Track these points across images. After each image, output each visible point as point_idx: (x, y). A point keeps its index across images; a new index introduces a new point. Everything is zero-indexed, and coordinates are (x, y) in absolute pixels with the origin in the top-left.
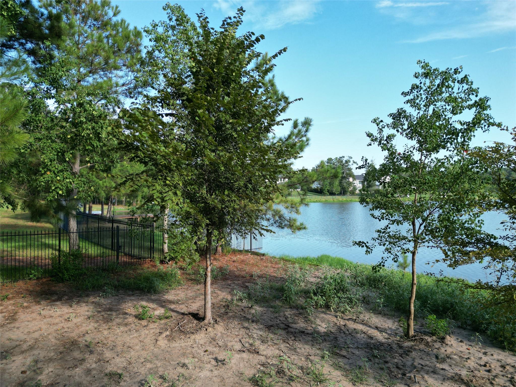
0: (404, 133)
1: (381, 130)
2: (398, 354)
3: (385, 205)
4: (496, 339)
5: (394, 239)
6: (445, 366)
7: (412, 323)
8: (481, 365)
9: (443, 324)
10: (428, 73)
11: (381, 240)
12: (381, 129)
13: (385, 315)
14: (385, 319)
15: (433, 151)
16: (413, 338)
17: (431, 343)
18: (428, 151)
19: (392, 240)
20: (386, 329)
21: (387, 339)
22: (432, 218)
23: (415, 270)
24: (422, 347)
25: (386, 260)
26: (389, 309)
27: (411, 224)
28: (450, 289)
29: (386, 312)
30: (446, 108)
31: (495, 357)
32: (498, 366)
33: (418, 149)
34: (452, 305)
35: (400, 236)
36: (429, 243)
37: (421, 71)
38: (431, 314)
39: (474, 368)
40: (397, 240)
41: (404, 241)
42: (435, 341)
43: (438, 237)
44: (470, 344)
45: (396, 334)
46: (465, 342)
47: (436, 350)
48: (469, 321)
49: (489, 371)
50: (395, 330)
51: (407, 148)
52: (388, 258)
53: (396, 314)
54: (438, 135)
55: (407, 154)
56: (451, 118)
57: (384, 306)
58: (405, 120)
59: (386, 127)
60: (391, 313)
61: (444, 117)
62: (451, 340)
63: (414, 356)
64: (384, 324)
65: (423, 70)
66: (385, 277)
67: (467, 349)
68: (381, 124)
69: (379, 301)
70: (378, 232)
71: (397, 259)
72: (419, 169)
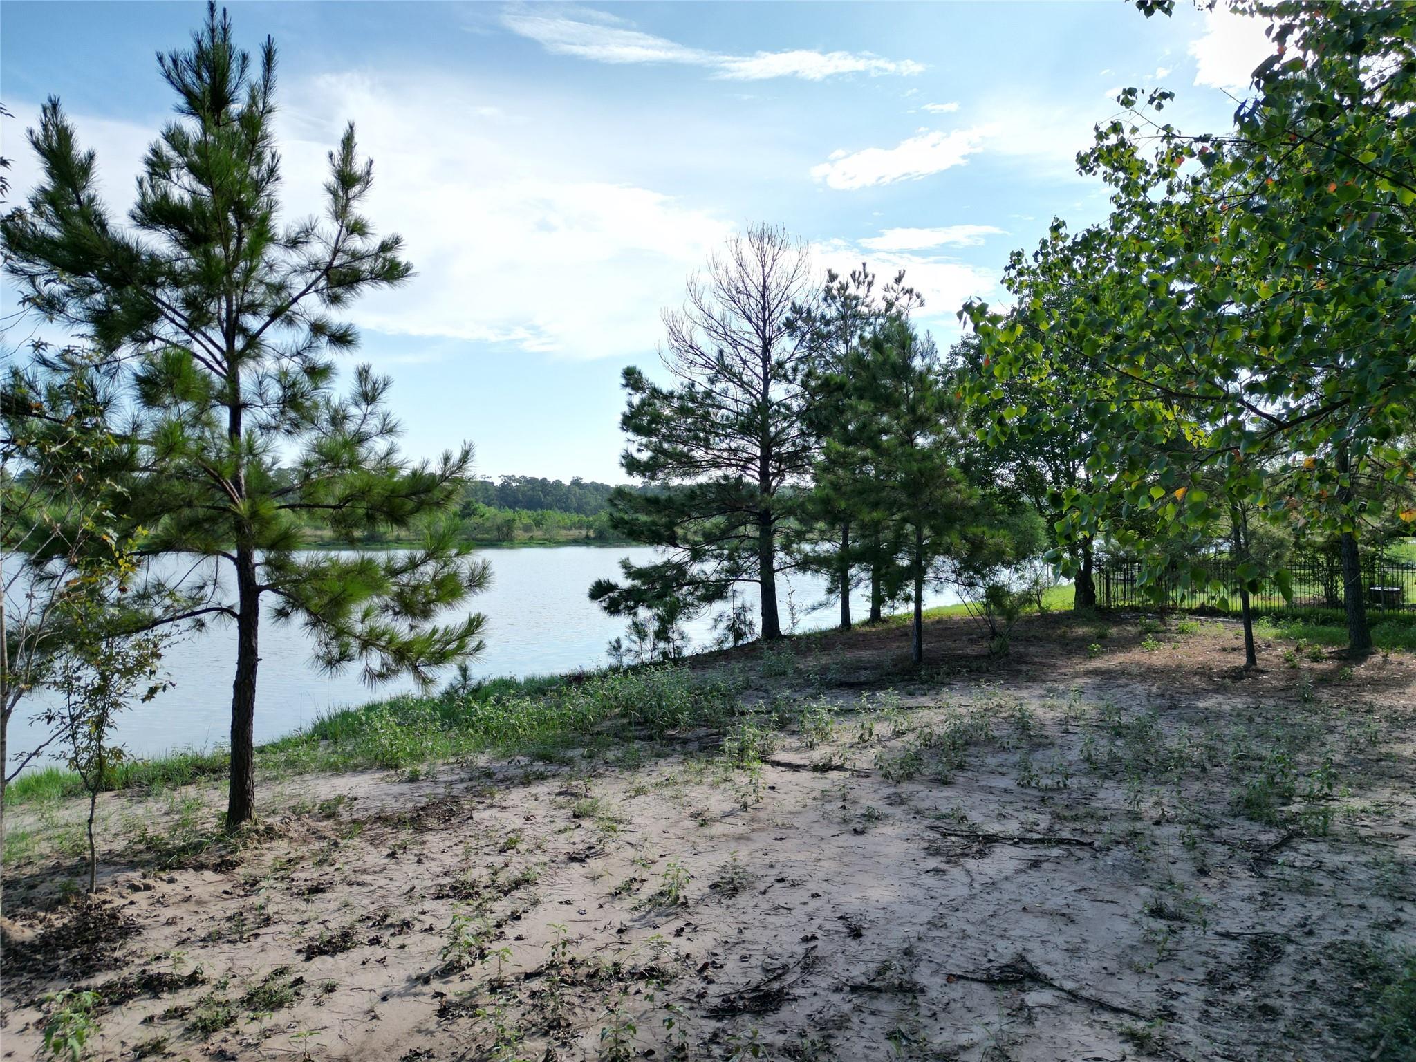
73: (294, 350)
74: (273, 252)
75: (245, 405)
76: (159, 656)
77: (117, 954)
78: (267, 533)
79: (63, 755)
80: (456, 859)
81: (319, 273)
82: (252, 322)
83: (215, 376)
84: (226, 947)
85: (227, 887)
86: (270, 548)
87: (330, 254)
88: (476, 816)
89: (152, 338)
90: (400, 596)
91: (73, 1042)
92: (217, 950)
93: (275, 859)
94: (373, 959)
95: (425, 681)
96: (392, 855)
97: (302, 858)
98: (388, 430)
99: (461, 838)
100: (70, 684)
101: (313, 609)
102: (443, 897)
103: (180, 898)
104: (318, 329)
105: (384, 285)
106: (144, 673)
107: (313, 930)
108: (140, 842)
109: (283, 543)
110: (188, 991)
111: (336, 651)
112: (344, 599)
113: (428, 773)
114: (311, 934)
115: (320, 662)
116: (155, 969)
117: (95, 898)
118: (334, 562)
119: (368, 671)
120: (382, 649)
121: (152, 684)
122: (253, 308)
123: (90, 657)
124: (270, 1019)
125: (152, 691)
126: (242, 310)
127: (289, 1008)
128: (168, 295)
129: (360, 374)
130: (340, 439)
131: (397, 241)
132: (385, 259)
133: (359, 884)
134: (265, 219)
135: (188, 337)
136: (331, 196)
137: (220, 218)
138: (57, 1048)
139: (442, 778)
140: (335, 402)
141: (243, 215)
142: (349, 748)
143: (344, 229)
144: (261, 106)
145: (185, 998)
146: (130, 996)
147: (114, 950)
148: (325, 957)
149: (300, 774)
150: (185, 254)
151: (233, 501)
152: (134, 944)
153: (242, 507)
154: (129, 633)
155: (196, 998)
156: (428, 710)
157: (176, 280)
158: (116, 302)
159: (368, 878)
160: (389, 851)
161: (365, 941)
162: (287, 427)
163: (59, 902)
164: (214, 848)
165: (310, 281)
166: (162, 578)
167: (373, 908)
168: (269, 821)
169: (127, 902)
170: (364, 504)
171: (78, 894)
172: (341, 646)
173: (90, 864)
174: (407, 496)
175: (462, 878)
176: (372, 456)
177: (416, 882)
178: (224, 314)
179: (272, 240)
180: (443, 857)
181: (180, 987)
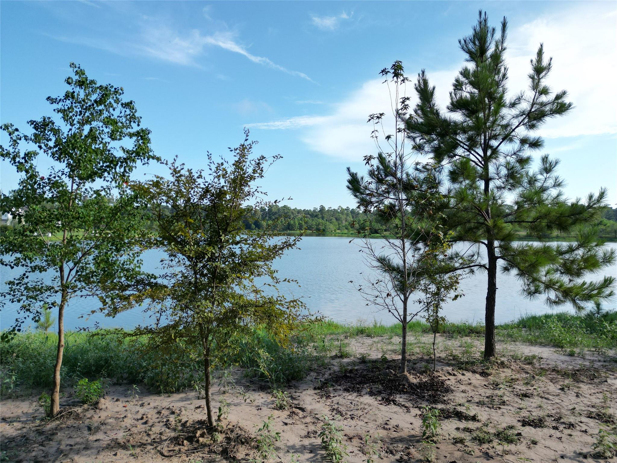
0: (49, 152)
1: (15, 143)
2: (37, 443)
3: (21, 246)
4: (152, 385)
5: (33, 292)
6: (100, 436)
7: (57, 397)
8: (138, 420)
9: (97, 386)
10: (83, 82)
11: (14, 295)
12: (15, 141)
13: (17, 397)
14: (18, 403)
15: (87, 179)
16: (59, 416)
17: (81, 414)
18: (81, 178)
19: (31, 294)
20: (18, 417)
21: (20, 429)
22: (86, 260)
23: (63, 328)
24: (70, 422)
25: (23, 322)
26: (24, 387)
27: (58, 270)
28: (104, 343)
29: (20, 393)
30: (103, 130)
31: (152, 405)
32: (154, 414)
33: (68, 174)
34: (106, 361)
35: (42, 287)
36: (81, 291)
37: (75, 78)
38: (82, 378)
39: (131, 425)
40: (38, 292)
41: (48, 293)
42: (87, 410)
43: (94, 282)
44: (126, 399)
45: (35, 418)
46: (121, 400)
47: (88, 420)
48: (125, 374)
49: (146, 423)
50: (33, 413)
51: (53, 172)
52: (25, 318)
53: (34, 391)
54: (93, 160)
55: (53, 179)
56: (109, 143)
57: (16, 385)
58: (51, 135)
59: (23, 139)
60: (26, 393)
61: (100, 139)
62: (106, 403)
63: (60, 438)
64: (16, 410)
65: (77, 77)
66: (18, 346)
67: (124, 407)
68: (16, 133)
69: (8, 380)
70: (9, 284)
71: (39, 318)
72: (70, 200)
73: (513, 152)
74: (504, 111)
75: (491, 179)
76: (458, 283)
77: (445, 398)
78: (501, 234)
79: (424, 317)
80: (598, 401)
81: (524, 116)
82: (494, 143)
83: (479, 168)
84: (487, 409)
85: (486, 383)
86: (502, 240)
87: (530, 106)
88: (609, 381)
89: (455, 155)
90: (564, 265)
91: (432, 427)
92: (483, 409)
93: (506, 376)
94: (555, 436)
95: (580, 308)
96: (562, 389)
97: (518, 379)
98: (557, 184)
99: (601, 390)
100: (426, 290)
101: (521, 268)
102: (591, 418)
103: (467, 382)
104: (524, 141)
105: (558, 116)
106: (453, 289)
107: (524, 413)
108: (451, 356)
109: (508, 238)
110: (472, 422)
111: (532, 288)
112: (537, 265)
113: (579, 353)
114: (524, 415)
115: (525, 293)
116: (459, 409)
117: (436, 374)
118: (531, 247)
119: (549, 299)
120: (555, 290)
121: (456, 294)
122: (495, 137)
123: (433, 281)
124: (508, 447)
125: (456, 297)
126: (490, 139)
127: (516, 445)
128: (461, 137)
129: (543, 159)
130: (533, 190)
131: (564, 93)
132: (558, 103)
133: (546, 398)
134: (501, 97)
135: (468, 153)
136: (531, 80)
137: (482, 101)
138: (427, 427)
139: (588, 357)
140: (531, 173)
141: (491, 97)
142: (537, 334)
143: (537, 93)
144: (500, 48)
145: (471, 425)
146: (451, 417)
147: (444, 396)
148: (531, 427)
149: (514, 341)
150: (468, 119)
151: (486, 220)
152: (450, 396)
153: (489, 222)
154: (447, 273)
155: (476, 426)
156: (578, 322)
157: (464, 131)
158: (442, 143)
159: (551, 397)
160: (560, 387)
161: (551, 426)
162: (509, 187)
163: (424, 372)
164: (479, 365)
165: (521, 121)
166: (458, 251)
167: (554, 412)
168: (502, 359)
169: (447, 378)
170: (546, 221)
171: (430, 371)
172: (535, 287)
173: (434, 360)
174: (568, 216)
175: (603, 411)
176: (549, 198)
177: (576, 406)
178: (483, 141)
179: (504, 106)
180: (591, 397)
181: (469, 420)
